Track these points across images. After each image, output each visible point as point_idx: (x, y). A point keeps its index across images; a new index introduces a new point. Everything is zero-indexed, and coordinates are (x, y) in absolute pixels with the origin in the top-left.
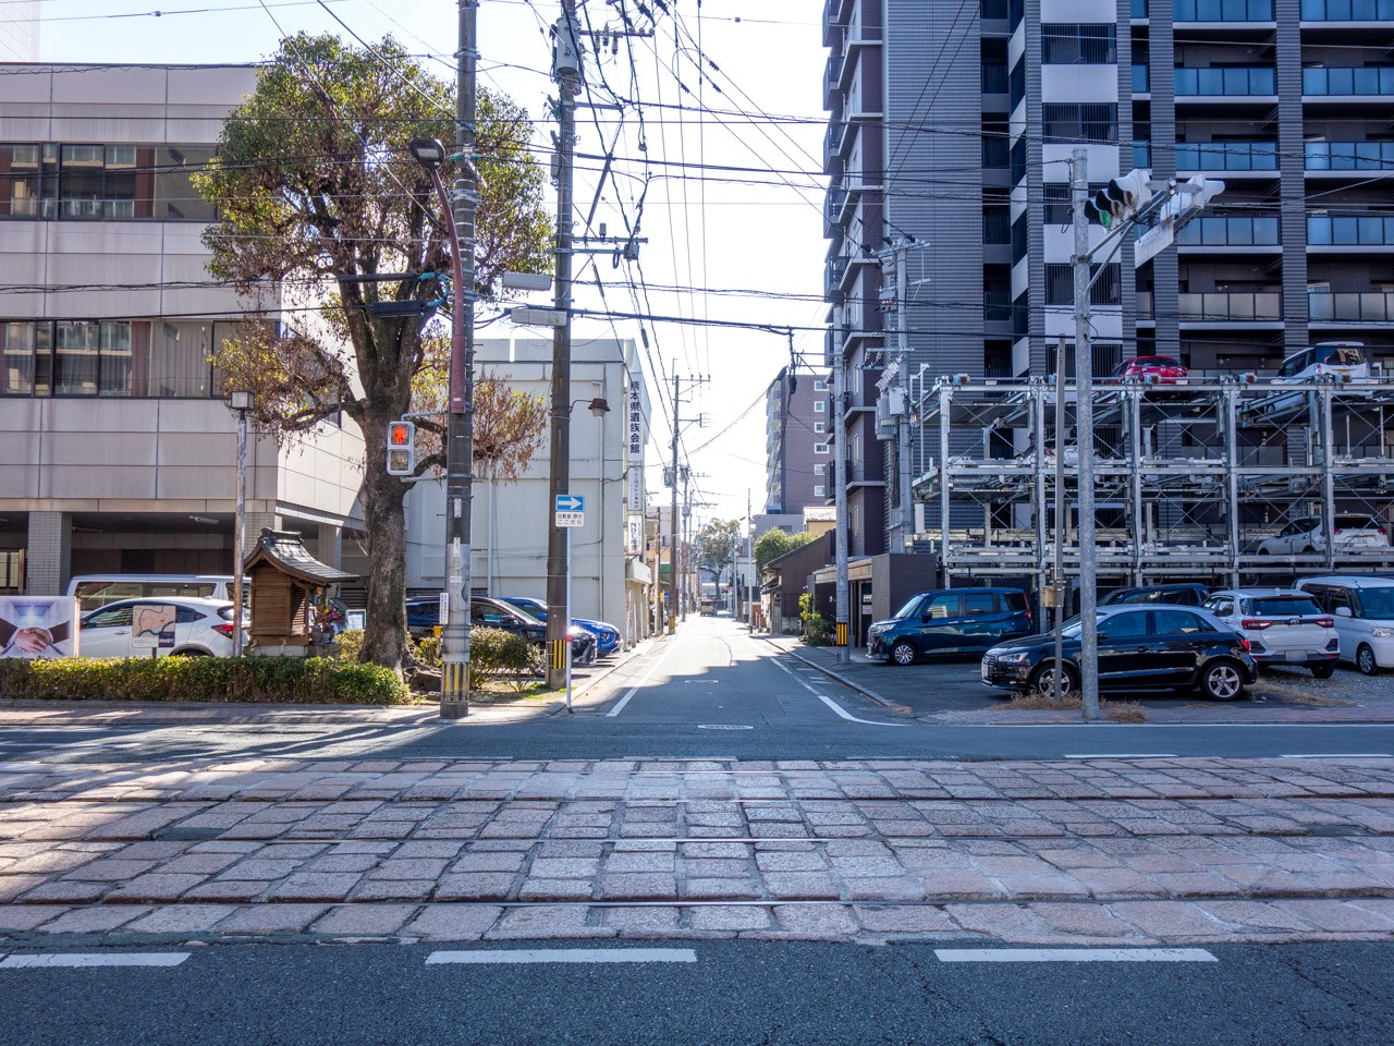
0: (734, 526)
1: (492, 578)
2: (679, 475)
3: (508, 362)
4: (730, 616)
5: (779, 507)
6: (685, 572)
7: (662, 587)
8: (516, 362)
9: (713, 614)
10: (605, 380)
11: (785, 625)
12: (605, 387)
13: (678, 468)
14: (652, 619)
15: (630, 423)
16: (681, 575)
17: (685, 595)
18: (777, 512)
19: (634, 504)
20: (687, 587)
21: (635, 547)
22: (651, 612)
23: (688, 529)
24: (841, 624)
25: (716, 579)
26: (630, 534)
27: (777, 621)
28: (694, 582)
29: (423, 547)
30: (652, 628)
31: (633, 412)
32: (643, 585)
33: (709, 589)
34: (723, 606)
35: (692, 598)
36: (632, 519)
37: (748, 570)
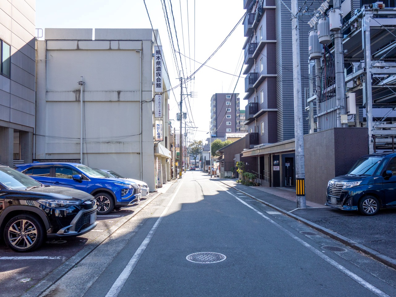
0: (200, 142)
1: (83, 153)
2: (183, 116)
3: (92, 40)
4: (200, 171)
5: (215, 135)
6: (185, 157)
7: (176, 161)
8: (95, 40)
9: (194, 170)
10: (142, 50)
11: (226, 175)
12: (142, 53)
13: (182, 113)
14: (172, 172)
15: (156, 72)
16: (184, 158)
17: (185, 164)
18: (215, 137)
19: (158, 115)
20: (186, 161)
21: (159, 137)
22: (172, 170)
23: (186, 141)
24: (300, 179)
25: (195, 159)
26: (156, 130)
27: (222, 173)
28: (188, 160)
29: (47, 138)
30: (172, 176)
31: (157, 66)
32: (168, 159)
33: (193, 162)
34: (197, 167)
35: (188, 165)
36: (157, 122)
37: (207, 155)
